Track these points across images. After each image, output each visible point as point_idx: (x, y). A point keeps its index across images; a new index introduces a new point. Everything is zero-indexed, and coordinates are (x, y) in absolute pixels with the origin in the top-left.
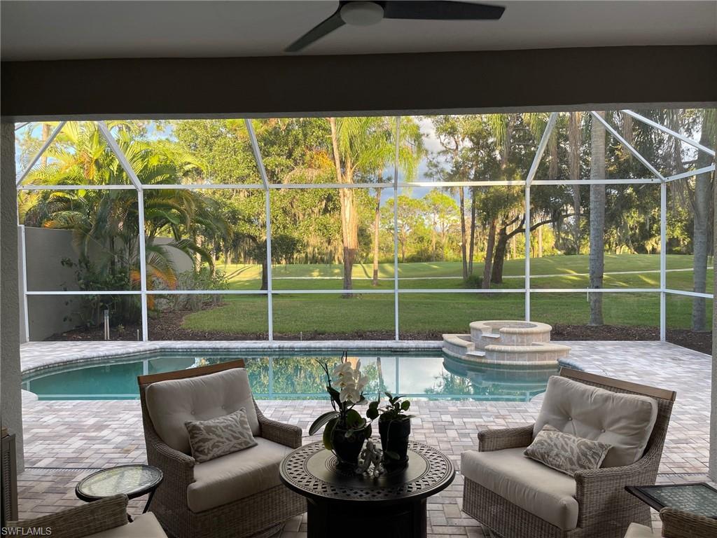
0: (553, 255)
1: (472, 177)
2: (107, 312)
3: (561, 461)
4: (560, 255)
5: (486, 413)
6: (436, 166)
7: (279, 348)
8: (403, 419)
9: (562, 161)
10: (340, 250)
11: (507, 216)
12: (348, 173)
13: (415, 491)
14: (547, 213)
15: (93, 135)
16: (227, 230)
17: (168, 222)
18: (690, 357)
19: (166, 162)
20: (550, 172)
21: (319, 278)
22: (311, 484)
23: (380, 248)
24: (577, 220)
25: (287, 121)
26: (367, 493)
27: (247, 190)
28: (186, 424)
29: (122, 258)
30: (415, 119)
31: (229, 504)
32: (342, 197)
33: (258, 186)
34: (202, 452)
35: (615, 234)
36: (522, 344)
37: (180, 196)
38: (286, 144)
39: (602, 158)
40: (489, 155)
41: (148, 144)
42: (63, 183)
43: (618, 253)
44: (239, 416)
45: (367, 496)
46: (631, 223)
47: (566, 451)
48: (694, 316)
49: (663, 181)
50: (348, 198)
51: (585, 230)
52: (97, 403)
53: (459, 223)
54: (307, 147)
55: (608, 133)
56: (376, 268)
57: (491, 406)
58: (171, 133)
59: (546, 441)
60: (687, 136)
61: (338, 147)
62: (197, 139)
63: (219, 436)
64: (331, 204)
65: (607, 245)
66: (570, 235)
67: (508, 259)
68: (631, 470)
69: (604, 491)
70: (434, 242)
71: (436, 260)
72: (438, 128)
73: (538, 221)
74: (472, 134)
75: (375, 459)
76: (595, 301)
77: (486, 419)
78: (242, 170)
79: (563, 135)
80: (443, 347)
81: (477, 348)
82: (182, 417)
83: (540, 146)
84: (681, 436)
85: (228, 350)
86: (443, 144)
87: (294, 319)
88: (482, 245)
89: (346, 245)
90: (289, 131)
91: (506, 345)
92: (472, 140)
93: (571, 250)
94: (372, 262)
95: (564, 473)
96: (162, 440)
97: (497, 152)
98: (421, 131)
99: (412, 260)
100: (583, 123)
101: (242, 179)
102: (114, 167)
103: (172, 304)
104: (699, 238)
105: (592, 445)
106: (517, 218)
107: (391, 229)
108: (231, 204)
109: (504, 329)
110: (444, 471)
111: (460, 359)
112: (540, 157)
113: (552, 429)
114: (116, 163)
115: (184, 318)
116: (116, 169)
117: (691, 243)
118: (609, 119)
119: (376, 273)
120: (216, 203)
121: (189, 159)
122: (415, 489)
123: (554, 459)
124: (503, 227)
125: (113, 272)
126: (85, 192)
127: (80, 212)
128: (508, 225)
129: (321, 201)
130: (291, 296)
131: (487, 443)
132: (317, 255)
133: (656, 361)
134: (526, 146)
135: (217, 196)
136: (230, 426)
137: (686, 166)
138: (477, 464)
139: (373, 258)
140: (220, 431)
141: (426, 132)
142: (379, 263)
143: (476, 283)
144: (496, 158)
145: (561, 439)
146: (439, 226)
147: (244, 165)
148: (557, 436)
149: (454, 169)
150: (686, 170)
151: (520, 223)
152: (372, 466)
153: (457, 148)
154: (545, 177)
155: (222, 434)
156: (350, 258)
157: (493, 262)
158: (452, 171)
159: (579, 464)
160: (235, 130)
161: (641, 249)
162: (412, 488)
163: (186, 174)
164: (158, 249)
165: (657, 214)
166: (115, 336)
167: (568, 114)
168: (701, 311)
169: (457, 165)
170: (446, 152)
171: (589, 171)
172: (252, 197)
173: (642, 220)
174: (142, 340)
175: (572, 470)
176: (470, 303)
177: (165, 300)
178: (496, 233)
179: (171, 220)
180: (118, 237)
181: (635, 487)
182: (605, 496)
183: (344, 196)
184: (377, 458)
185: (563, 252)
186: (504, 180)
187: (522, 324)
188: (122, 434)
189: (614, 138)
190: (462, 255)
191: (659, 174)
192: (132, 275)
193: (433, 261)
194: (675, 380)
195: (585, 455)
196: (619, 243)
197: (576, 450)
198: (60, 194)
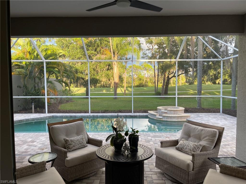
0: (185, 85)
1: (158, 58)
2: (33, 103)
3: (187, 150)
4: (188, 85)
5: (162, 136)
6: (146, 54)
7: (93, 116)
8: (137, 136)
9: (188, 53)
10: (113, 83)
11: (170, 71)
12: (116, 57)
13: (140, 159)
14: (183, 70)
15: (28, 43)
16: (74, 76)
17: (54, 73)
18: (230, 118)
19: (53, 52)
20: (184, 57)
21: (106, 92)
22: (107, 157)
23: (126, 82)
24: (193, 73)
25: (95, 38)
26: (125, 159)
27: (81, 62)
28: (64, 139)
29: (38, 85)
30: (138, 38)
31: (79, 165)
32: (114, 65)
33: (85, 61)
34: (69, 148)
35: (206, 78)
36: (175, 114)
37: (58, 64)
38: (94, 46)
39: (201, 52)
40: (164, 51)
41: (47, 46)
42: (18, 59)
43: (207, 84)
44: (81, 136)
45: (125, 160)
46: (211, 74)
47: (189, 147)
48: (232, 105)
49: (222, 60)
50: (116, 65)
51: (196, 76)
52: (31, 134)
53: (153, 74)
54: (102, 47)
55: (203, 44)
56: (125, 89)
57: (164, 134)
58: (54, 42)
59: (182, 144)
60: (230, 44)
61: (112, 48)
62: (63, 44)
63: (75, 143)
64: (110, 67)
65: (203, 82)
66: (191, 78)
67: (170, 86)
68: (210, 152)
69: (201, 159)
70: (145, 80)
71: (146, 87)
72: (146, 41)
73: (180, 73)
74: (158, 43)
75: (127, 149)
76: (199, 100)
77: (162, 138)
78: (79, 55)
79: (188, 44)
80: (148, 115)
81: (160, 116)
82: (62, 137)
83: (181, 48)
84: (227, 143)
85: (75, 116)
86: (148, 47)
87: (97, 106)
88: (161, 81)
89: (115, 81)
90: (96, 42)
91: (169, 114)
92: (158, 46)
93: (191, 83)
94: (124, 87)
95: (188, 154)
96: (56, 144)
97: (166, 50)
98: (141, 42)
99: (137, 86)
100: (195, 40)
101: (79, 58)
102: (35, 54)
103: (55, 101)
104: (234, 78)
105: (197, 145)
106: (173, 72)
107: (130, 76)
108: (75, 67)
109: (169, 109)
110: (150, 153)
111: (154, 119)
112: (181, 51)
113: (185, 140)
114: (36, 52)
115: (59, 106)
116: (36, 54)
117: (231, 81)
118: (204, 39)
119: (125, 91)
120: (70, 66)
121: (61, 51)
122: (140, 158)
123: (185, 149)
124: (168, 75)
125: (35, 90)
126: (25, 63)
127: (24, 69)
128: (170, 74)
129: (106, 66)
130: (96, 98)
131: (163, 145)
132: (105, 85)
133: (219, 119)
134: (176, 48)
135: (71, 64)
136: (79, 140)
137: (230, 55)
138: (160, 151)
139: (124, 86)
140: (75, 141)
141: (142, 43)
142: (126, 87)
143: (159, 94)
144: (166, 51)
145: (187, 143)
146: (146, 75)
147: (80, 54)
148: (186, 142)
149: (152, 55)
150: (230, 56)
151: (174, 74)
152: (126, 151)
153: (153, 48)
154: (183, 58)
155: (76, 142)
156: (116, 86)
157: (165, 87)
158: (151, 56)
159: (193, 151)
160: (77, 41)
161: (215, 83)
162: (139, 158)
163: (60, 56)
164: (51, 82)
165: (220, 71)
166: (36, 112)
167: (190, 37)
168: (234, 103)
169: (153, 54)
170: (149, 50)
171: (197, 56)
172: (83, 65)
173: (215, 73)
174: (46, 113)
175: (191, 153)
176: (157, 101)
177: (53, 100)
178: (166, 77)
179: (55, 72)
180: (37, 78)
181: (211, 158)
182: (202, 161)
183: (114, 64)
184: (128, 148)
185: (188, 84)
186: (169, 59)
187: (174, 107)
188: (41, 144)
189: (206, 45)
190: (154, 85)
191: (220, 57)
192: (42, 91)
193: (144, 87)
194: (225, 126)
195: (195, 148)
196: (207, 81)
197: (192, 146)
198: (16, 63)
